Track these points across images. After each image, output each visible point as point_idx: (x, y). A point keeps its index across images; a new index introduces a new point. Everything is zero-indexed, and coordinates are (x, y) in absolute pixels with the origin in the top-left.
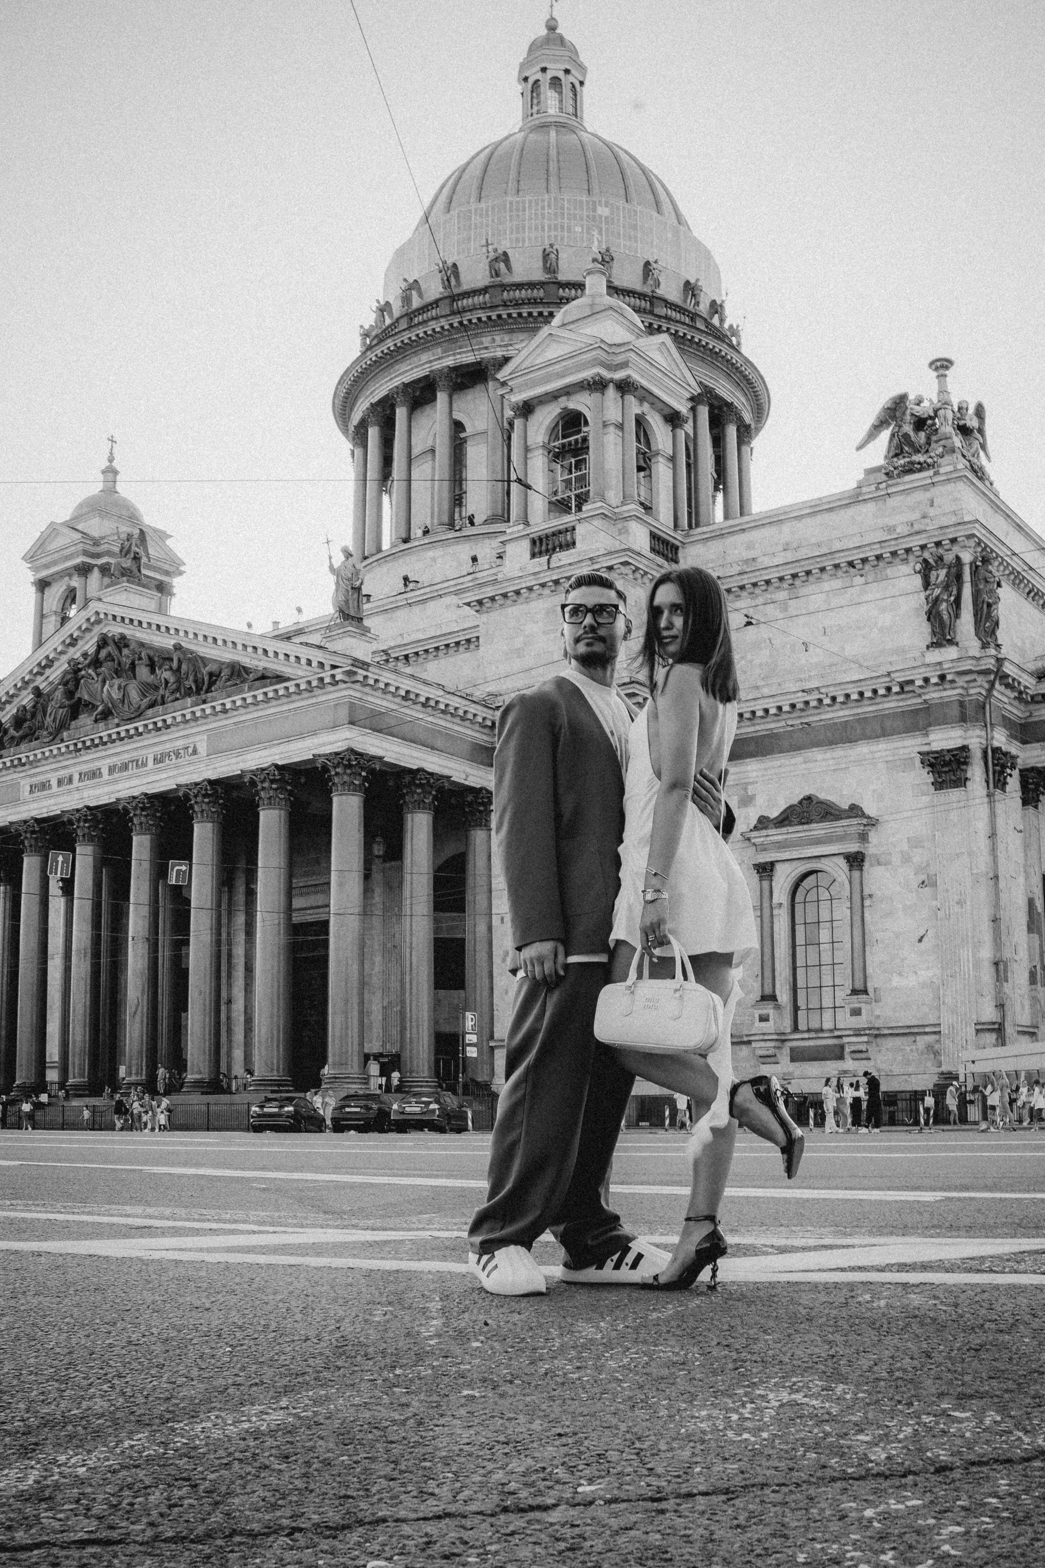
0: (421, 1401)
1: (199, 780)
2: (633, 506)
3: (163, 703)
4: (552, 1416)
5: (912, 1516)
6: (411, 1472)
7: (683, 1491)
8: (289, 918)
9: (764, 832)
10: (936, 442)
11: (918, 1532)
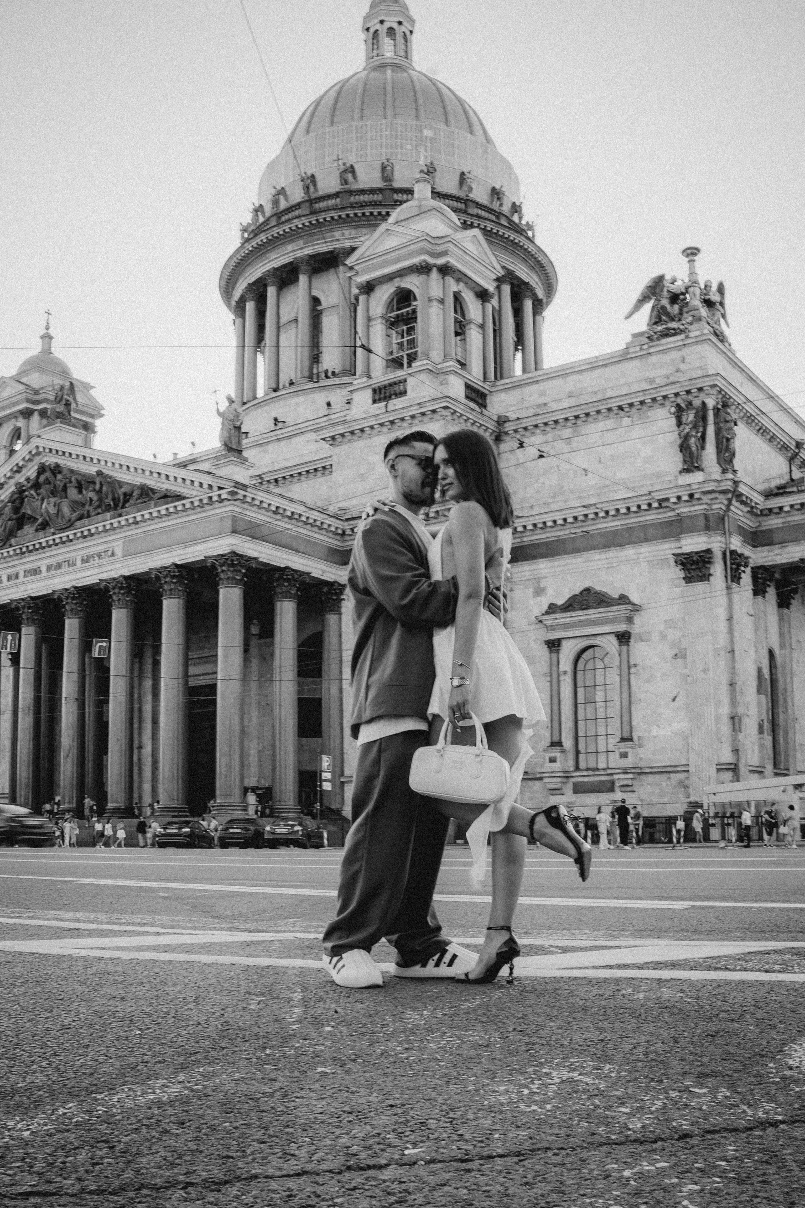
0: (285, 1077)
1: (116, 576)
2: (451, 363)
3: (89, 516)
4: (386, 1090)
5: (660, 1176)
6: (277, 1137)
7: (485, 1154)
8: (186, 682)
9: (553, 616)
10: (687, 312)
11: (664, 1190)
